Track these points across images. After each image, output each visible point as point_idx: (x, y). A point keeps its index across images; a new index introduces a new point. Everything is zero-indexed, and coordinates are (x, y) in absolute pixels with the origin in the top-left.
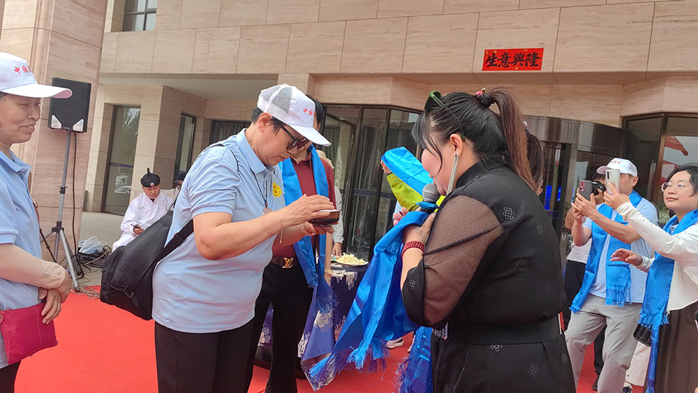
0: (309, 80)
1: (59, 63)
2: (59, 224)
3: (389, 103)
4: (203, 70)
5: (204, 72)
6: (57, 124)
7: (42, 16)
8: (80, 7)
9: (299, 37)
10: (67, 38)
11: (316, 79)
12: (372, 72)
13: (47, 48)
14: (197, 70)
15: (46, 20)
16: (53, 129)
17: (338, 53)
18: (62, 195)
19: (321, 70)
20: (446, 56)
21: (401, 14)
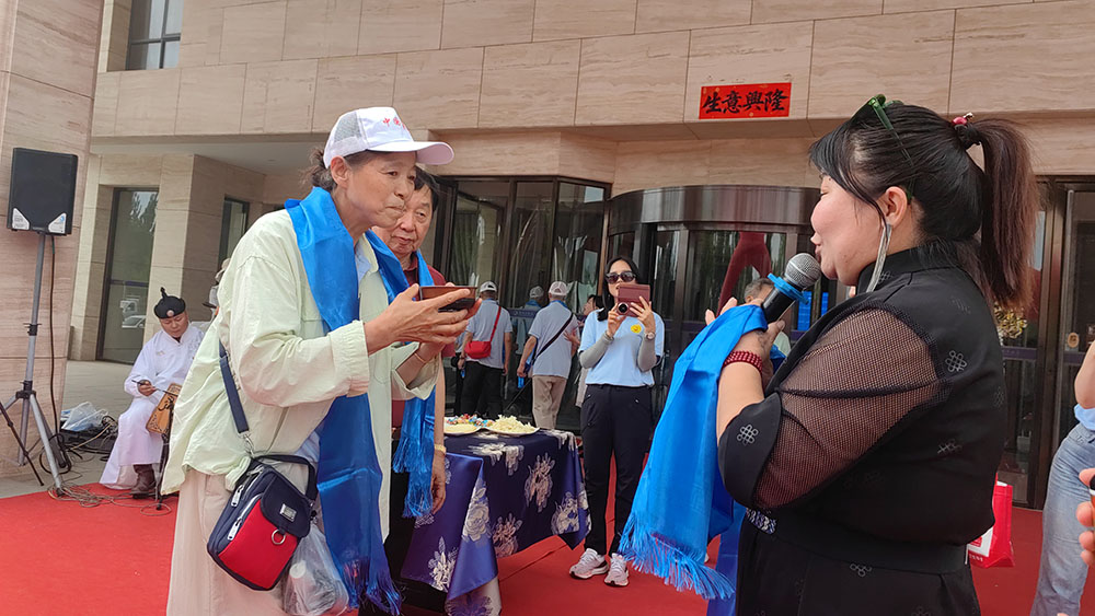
1: (23, 124)
2: (28, 385)
3: (556, 172)
4: (257, 129)
5: (260, 132)
6: (21, 222)
9: (411, 73)
12: (530, 125)
14: (250, 127)
16: (16, 230)
17: (474, 97)
18: (32, 337)
19: (447, 125)
20: (643, 98)
21: (569, 35)
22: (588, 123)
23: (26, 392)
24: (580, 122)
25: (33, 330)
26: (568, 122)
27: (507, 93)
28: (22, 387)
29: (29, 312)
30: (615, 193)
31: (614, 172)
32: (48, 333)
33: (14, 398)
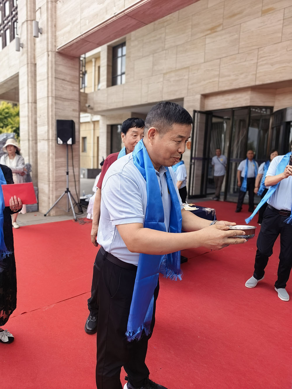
0: (201, 98)
1: (60, 112)
2: (68, 189)
3: (249, 105)
4: (146, 101)
5: (146, 103)
6: (60, 142)
7: (50, 90)
8: (66, 82)
9: (194, 73)
10: (62, 99)
11: (205, 96)
12: (237, 87)
13: (53, 105)
14: (144, 101)
15: (52, 92)
16: (59, 144)
17: (217, 79)
18: (67, 176)
19: (207, 91)
20: (285, 69)
21: (254, 48)
22: (261, 83)
23: (68, 191)
24: (258, 83)
25: (68, 173)
26: (252, 84)
27: (229, 76)
28: (66, 190)
29: (66, 168)
30: (275, 110)
31: (274, 102)
32: (73, 174)
33: (64, 193)
